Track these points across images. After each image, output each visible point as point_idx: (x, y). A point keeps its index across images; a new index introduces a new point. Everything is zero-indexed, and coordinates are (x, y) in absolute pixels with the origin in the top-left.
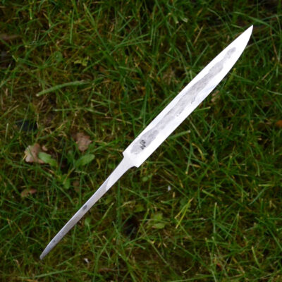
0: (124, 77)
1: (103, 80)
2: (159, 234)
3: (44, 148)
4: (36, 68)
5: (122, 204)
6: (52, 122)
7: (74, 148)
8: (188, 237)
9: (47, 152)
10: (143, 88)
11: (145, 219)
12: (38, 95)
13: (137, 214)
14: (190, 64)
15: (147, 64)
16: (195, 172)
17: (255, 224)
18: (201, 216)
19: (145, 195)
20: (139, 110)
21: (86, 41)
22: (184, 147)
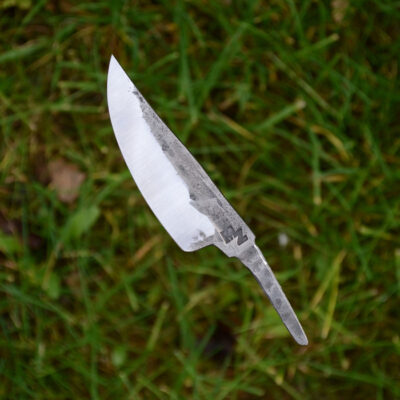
0: (120, 11)
1: (75, 31)
5: (186, 301)
8: (352, 338)
10: (170, 28)
16: (335, 192)
20: (173, 80)
22: (295, 140)
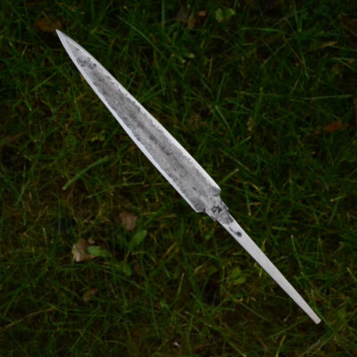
2: (243, 290)
3: (91, 241)
4: (52, 161)
6: (89, 211)
7: (122, 230)
9: (96, 244)
11: (223, 279)
12: (64, 188)
13: (212, 276)
14: (212, 100)
15: (167, 116)
17: (341, 243)
18: (281, 255)
19: (213, 253)
21: (96, 114)
